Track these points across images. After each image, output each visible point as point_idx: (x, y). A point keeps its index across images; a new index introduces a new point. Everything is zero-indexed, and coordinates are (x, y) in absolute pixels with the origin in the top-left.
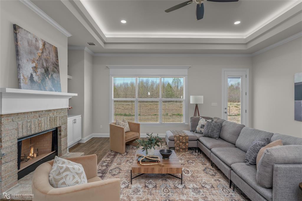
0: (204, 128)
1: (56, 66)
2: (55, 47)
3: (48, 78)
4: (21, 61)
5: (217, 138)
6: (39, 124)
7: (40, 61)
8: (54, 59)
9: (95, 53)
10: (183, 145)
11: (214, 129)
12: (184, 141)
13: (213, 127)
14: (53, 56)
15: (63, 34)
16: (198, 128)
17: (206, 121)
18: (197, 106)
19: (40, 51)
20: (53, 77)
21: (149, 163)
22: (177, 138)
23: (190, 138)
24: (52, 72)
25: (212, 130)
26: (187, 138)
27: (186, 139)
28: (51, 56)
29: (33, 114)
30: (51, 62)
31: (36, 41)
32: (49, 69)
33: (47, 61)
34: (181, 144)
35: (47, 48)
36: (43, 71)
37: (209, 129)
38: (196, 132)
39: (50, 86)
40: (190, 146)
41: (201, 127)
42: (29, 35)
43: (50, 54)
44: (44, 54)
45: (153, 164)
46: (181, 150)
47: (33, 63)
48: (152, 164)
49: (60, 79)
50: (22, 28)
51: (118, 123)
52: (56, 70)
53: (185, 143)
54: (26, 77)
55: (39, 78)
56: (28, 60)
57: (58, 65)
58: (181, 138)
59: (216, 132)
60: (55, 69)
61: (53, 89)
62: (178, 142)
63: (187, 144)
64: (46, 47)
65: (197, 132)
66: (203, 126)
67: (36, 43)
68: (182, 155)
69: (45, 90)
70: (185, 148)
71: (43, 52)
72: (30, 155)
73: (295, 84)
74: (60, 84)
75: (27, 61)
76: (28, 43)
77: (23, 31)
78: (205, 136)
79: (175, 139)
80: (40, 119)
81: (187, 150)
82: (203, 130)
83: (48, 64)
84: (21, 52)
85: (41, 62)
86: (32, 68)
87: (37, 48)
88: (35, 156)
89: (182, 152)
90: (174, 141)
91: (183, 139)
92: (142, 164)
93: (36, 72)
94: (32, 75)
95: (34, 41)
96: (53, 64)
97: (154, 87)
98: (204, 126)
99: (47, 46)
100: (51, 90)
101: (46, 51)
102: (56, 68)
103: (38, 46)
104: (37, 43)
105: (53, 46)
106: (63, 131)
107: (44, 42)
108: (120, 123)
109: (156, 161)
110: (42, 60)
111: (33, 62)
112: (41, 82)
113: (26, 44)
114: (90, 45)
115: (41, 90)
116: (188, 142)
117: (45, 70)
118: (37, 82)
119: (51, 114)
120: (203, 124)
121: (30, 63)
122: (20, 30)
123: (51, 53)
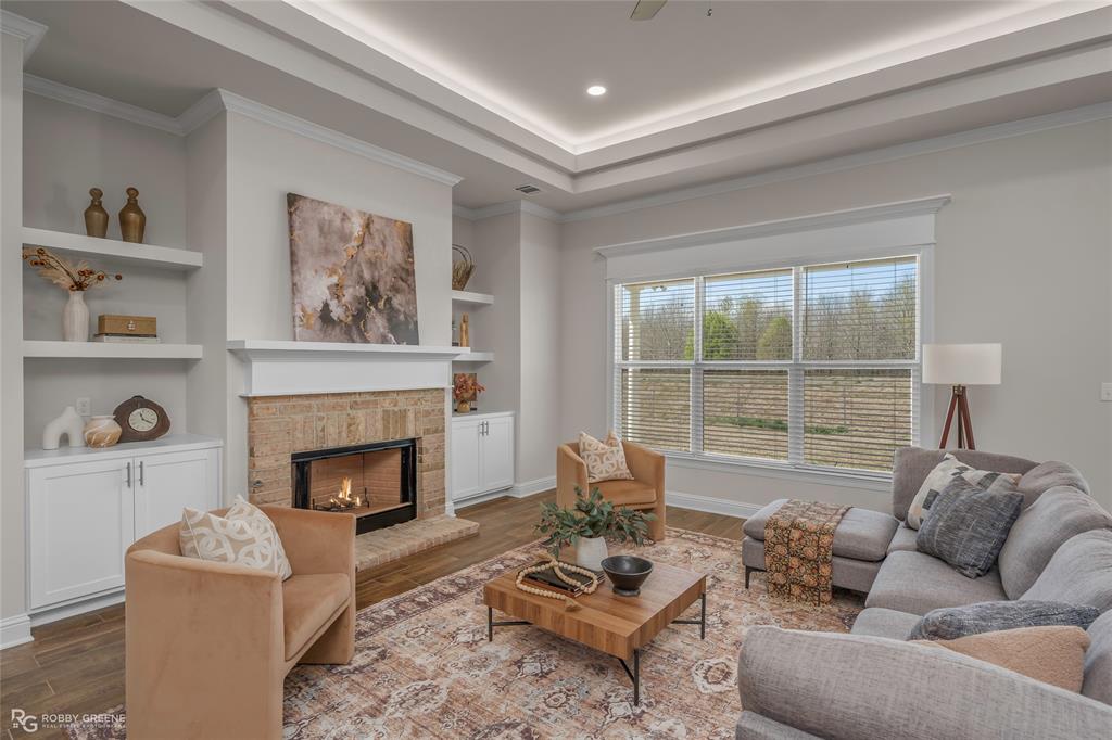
1: (404, 275)
2: (403, 223)
3: (376, 308)
4: (300, 274)
5: (967, 572)
6: (350, 425)
7: (352, 267)
8: (399, 257)
9: (563, 212)
10: (803, 569)
11: (963, 520)
12: (810, 552)
14: (394, 249)
15: (433, 181)
16: (915, 507)
17: (956, 474)
19: (355, 243)
20: (390, 304)
21: (553, 591)
22: (779, 531)
23: (839, 543)
24: (388, 293)
25: (950, 523)
26: (826, 540)
27: (819, 547)
28: (389, 249)
29: (332, 401)
30: (389, 264)
31: (343, 220)
32: (382, 287)
33: (372, 264)
34: (794, 562)
35: (377, 230)
36: (361, 291)
39: (382, 330)
40: (841, 583)
41: (928, 504)
42: (325, 209)
43: (384, 246)
44: (367, 248)
45: (550, 593)
46: (796, 590)
47: (331, 275)
48: (546, 593)
49: (416, 308)
50: (305, 198)
51: (584, 444)
52: (404, 284)
53: (814, 563)
54: (309, 311)
55: (347, 310)
56: (316, 272)
57: (410, 273)
58: (796, 534)
59: (972, 538)
60: (400, 283)
61: (390, 336)
62: (781, 550)
63: (825, 570)
64: (373, 230)
65: (911, 525)
66: (933, 499)
67: (343, 226)
68: (791, 613)
69: (366, 341)
70: (813, 583)
71: (362, 245)
72: (340, 496)
74: (416, 323)
75: (314, 273)
76: (321, 229)
77: (309, 204)
79: (769, 534)
80: (352, 413)
81: (828, 597)
83: (376, 274)
84: (301, 253)
85: (355, 270)
86: (328, 288)
87: (345, 238)
88: (358, 501)
89: (799, 599)
90: (763, 541)
91: (803, 542)
93: (338, 297)
94: (326, 305)
95: (337, 222)
96: (395, 271)
97: (759, 310)
99: (375, 226)
100: (384, 340)
101: (373, 238)
102: (403, 280)
103: (347, 231)
104: (347, 225)
105: (396, 221)
106: (427, 452)
107: (367, 216)
108: (590, 445)
109: (566, 589)
110: (360, 265)
111: (333, 272)
112: (353, 320)
113: (314, 233)
114: (526, 192)
115: (353, 341)
116: (826, 562)
117: (367, 289)
118: (341, 321)
119: (387, 403)
120: (935, 487)
121: (324, 277)
122: (300, 203)
123: (389, 244)
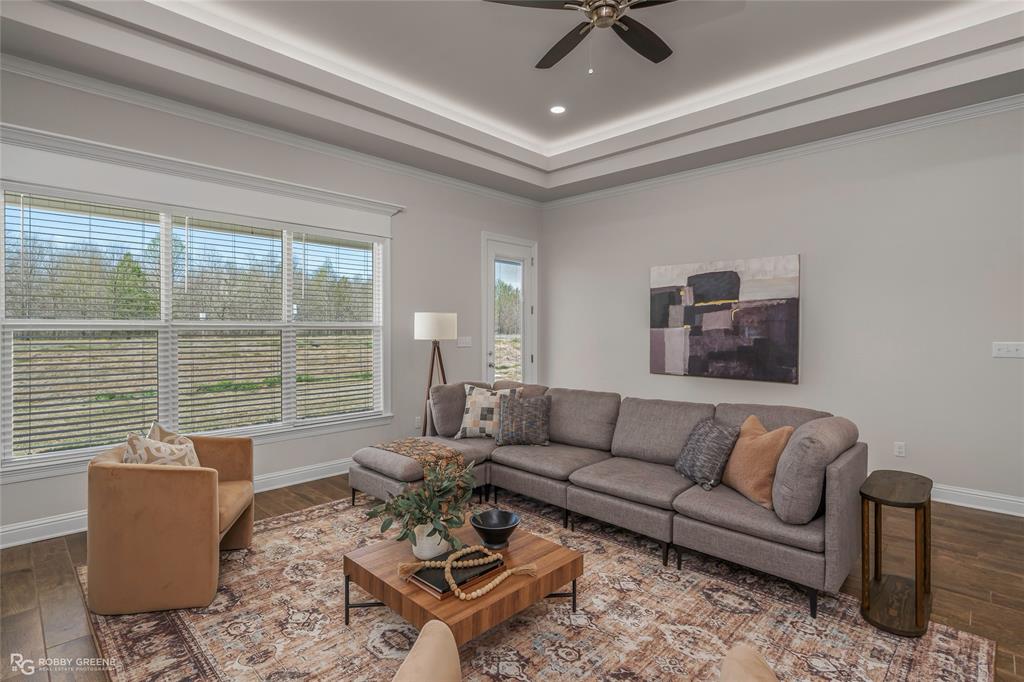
0: (494, 420)
5: (545, 444)
11: (535, 417)
13: (531, 410)
16: (469, 422)
17: (495, 394)
18: (438, 348)
23: (468, 458)
25: (529, 420)
37: (521, 420)
38: (464, 437)
41: (483, 417)
59: (543, 424)
65: (468, 435)
66: (487, 413)
73: (652, 290)
78: (507, 443)
79: (426, 471)
82: (490, 426)
92: (469, 596)
98: (490, 411)
120: (486, 405)
